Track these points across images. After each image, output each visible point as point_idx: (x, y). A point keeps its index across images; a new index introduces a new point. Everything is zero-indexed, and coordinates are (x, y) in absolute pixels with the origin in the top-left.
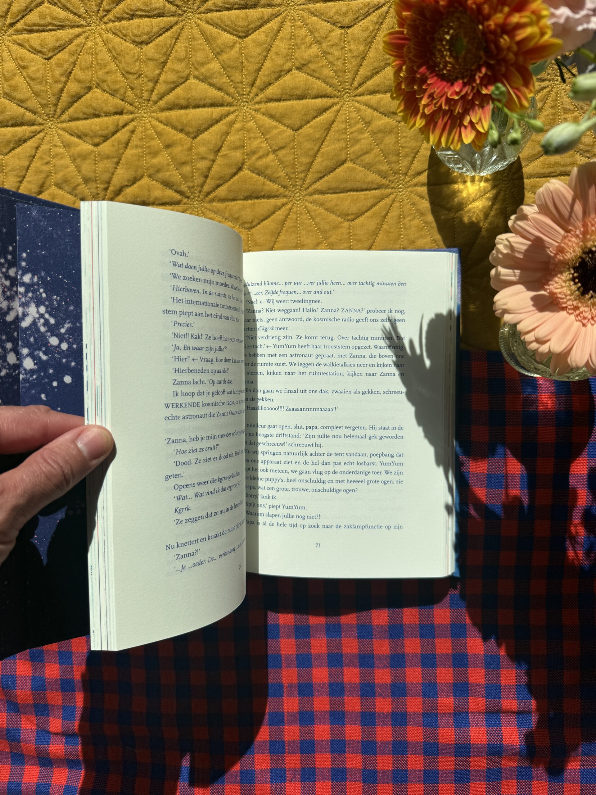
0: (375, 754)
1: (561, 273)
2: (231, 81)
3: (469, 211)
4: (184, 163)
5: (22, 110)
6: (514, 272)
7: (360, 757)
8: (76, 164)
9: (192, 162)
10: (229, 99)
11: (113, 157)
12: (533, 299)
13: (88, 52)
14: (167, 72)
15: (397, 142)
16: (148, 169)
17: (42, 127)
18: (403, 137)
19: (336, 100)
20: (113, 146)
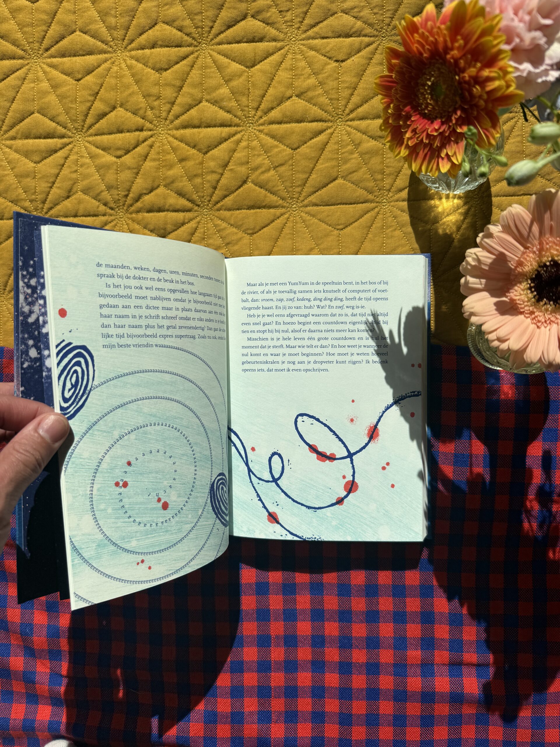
0: (351, 699)
1: (520, 283)
2: (238, 105)
3: (444, 224)
4: (196, 176)
5: (54, 124)
6: (480, 281)
7: (337, 702)
8: (100, 173)
9: (203, 175)
10: (237, 120)
11: (134, 168)
12: (496, 304)
13: (114, 75)
14: (183, 95)
15: (382, 163)
16: (164, 179)
17: (71, 140)
18: (388, 158)
19: (330, 124)
20: (134, 158)
